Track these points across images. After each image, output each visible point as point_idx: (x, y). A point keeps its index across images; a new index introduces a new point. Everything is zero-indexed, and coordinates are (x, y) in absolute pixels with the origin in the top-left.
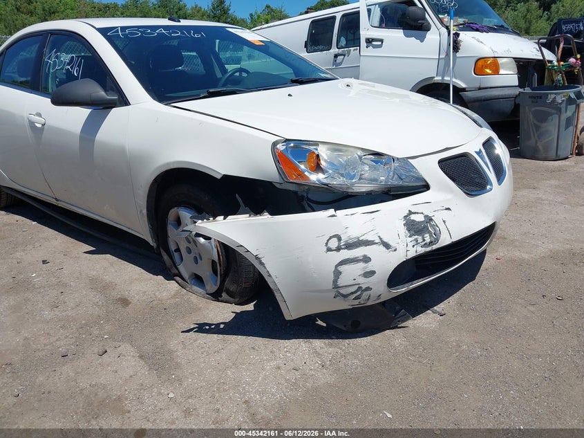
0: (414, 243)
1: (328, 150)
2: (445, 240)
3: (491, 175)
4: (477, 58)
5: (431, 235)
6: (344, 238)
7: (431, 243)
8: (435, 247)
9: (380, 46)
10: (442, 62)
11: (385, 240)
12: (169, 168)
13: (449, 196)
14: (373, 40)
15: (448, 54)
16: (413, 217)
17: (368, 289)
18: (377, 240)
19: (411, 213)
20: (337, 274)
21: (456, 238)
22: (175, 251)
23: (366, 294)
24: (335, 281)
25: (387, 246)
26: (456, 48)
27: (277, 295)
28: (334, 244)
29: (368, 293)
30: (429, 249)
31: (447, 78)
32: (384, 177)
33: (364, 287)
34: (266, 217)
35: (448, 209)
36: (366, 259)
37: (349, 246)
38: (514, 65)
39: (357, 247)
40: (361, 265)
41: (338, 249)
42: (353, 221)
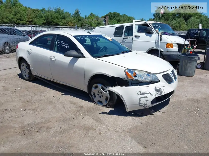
0: (157, 94)
1: (138, 72)
2: (163, 94)
3: (173, 79)
4: (166, 43)
5: (160, 92)
6: (141, 92)
7: (160, 94)
8: (161, 95)
9: (139, 38)
10: (156, 43)
11: (151, 93)
12: (97, 74)
13: (164, 84)
14: (137, 36)
15: (158, 41)
16: (157, 88)
17: (147, 104)
18: (149, 93)
19: (156, 87)
20: (140, 100)
21: (166, 93)
22: (93, 95)
23: (146, 105)
24: (139, 102)
25: (151, 94)
26: (161, 40)
27: (125, 105)
28: (139, 93)
29: (147, 105)
30: (160, 95)
31: (158, 48)
32: (150, 79)
33: (146, 103)
34: (124, 87)
35: (164, 86)
36: (147, 97)
37: (143, 94)
38: (177, 46)
39: (144, 94)
40: (145, 98)
41: (140, 95)
42: (143, 88)
